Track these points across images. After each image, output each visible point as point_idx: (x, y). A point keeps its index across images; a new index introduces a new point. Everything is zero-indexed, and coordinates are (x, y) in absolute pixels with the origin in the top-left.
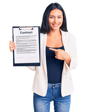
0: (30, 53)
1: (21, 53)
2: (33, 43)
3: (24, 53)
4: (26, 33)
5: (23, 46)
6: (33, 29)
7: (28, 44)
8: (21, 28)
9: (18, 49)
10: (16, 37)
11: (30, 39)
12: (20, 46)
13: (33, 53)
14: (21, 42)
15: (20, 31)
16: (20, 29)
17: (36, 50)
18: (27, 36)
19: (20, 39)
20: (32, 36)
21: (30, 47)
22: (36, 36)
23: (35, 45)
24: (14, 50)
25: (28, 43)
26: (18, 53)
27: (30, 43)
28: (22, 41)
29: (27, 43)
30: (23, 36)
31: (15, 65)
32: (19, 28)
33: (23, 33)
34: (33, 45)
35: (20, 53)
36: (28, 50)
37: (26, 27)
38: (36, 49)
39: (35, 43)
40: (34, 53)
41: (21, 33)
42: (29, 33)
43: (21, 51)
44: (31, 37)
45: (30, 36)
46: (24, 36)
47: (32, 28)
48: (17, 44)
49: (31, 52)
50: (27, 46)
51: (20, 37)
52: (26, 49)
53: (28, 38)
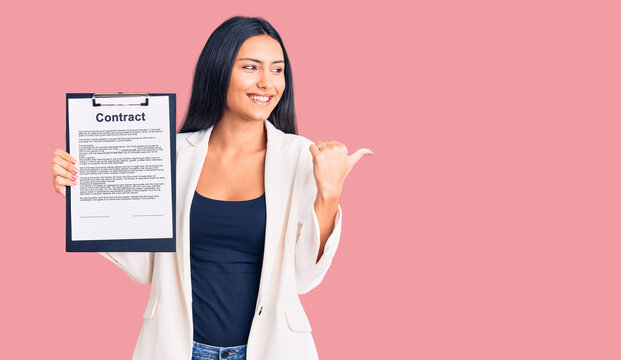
0: (136, 198)
1: (100, 199)
2: (148, 159)
3: (111, 198)
4: (121, 117)
5: (105, 171)
6: (146, 104)
7: (126, 164)
8: (98, 101)
9: (85, 183)
10: (81, 134)
11: (135, 143)
12: (93, 171)
13: (145, 197)
14: (97, 157)
15: (98, 110)
16: (95, 105)
17: (157, 187)
18: (122, 132)
19: (96, 144)
20: (145, 131)
21: (137, 173)
22: (158, 131)
23: (155, 168)
24: (68, 188)
25: (127, 159)
26: (85, 199)
27: (134, 159)
28: (102, 150)
29: (122, 161)
30: (108, 132)
31: (73, 246)
32: (91, 99)
33: (108, 119)
34: (149, 168)
35: (95, 199)
36: (127, 188)
37: (121, 95)
38: (158, 185)
39: (155, 159)
40: (151, 197)
41: (100, 118)
42: (132, 118)
43: (99, 189)
44: (139, 135)
45: (135, 132)
46: (113, 132)
47: (142, 100)
48: (82, 162)
49: (140, 194)
50: (124, 170)
51: (94, 133)
52: (117, 182)
53: (129, 140)
